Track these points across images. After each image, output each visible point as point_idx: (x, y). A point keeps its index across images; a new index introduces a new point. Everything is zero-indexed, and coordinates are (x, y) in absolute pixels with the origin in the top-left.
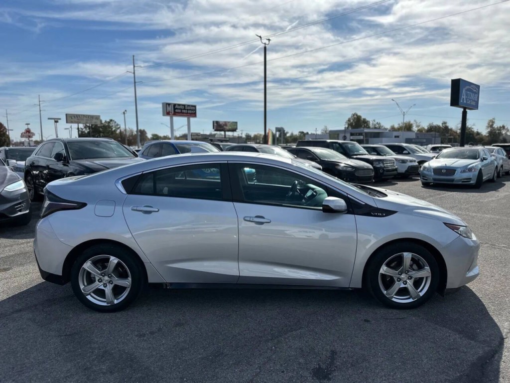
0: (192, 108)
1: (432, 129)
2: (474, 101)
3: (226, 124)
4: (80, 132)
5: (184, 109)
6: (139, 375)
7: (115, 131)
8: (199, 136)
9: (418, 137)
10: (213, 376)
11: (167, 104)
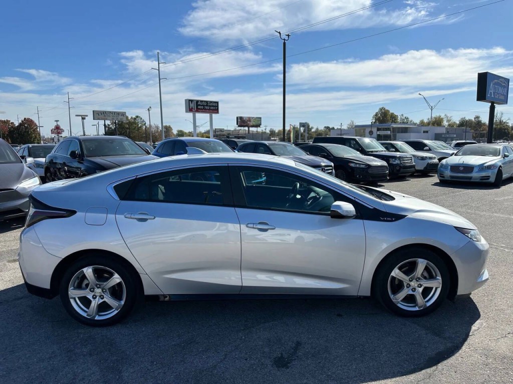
0: (214, 104)
1: (464, 124)
2: (503, 95)
3: (250, 119)
4: (107, 129)
5: (207, 105)
6: (115, 358)
7: (141, 127)
8: (223, 131)
9: (448, 132)
10: (181, 361)
11: (189, 100)
